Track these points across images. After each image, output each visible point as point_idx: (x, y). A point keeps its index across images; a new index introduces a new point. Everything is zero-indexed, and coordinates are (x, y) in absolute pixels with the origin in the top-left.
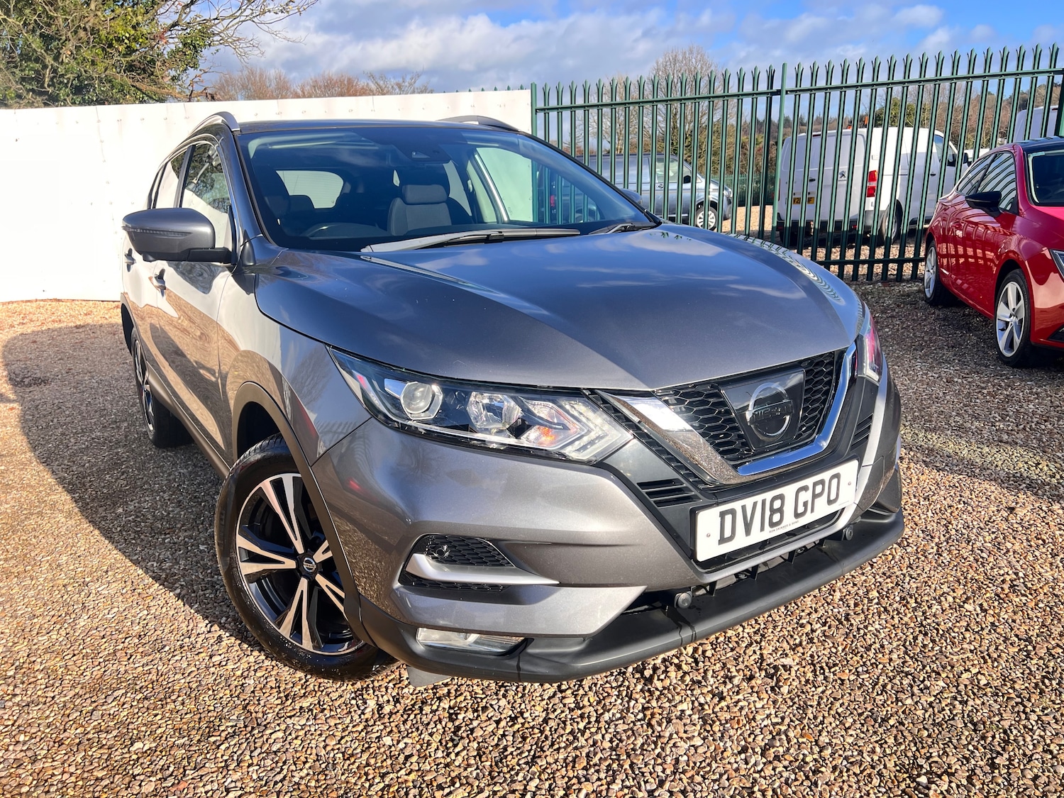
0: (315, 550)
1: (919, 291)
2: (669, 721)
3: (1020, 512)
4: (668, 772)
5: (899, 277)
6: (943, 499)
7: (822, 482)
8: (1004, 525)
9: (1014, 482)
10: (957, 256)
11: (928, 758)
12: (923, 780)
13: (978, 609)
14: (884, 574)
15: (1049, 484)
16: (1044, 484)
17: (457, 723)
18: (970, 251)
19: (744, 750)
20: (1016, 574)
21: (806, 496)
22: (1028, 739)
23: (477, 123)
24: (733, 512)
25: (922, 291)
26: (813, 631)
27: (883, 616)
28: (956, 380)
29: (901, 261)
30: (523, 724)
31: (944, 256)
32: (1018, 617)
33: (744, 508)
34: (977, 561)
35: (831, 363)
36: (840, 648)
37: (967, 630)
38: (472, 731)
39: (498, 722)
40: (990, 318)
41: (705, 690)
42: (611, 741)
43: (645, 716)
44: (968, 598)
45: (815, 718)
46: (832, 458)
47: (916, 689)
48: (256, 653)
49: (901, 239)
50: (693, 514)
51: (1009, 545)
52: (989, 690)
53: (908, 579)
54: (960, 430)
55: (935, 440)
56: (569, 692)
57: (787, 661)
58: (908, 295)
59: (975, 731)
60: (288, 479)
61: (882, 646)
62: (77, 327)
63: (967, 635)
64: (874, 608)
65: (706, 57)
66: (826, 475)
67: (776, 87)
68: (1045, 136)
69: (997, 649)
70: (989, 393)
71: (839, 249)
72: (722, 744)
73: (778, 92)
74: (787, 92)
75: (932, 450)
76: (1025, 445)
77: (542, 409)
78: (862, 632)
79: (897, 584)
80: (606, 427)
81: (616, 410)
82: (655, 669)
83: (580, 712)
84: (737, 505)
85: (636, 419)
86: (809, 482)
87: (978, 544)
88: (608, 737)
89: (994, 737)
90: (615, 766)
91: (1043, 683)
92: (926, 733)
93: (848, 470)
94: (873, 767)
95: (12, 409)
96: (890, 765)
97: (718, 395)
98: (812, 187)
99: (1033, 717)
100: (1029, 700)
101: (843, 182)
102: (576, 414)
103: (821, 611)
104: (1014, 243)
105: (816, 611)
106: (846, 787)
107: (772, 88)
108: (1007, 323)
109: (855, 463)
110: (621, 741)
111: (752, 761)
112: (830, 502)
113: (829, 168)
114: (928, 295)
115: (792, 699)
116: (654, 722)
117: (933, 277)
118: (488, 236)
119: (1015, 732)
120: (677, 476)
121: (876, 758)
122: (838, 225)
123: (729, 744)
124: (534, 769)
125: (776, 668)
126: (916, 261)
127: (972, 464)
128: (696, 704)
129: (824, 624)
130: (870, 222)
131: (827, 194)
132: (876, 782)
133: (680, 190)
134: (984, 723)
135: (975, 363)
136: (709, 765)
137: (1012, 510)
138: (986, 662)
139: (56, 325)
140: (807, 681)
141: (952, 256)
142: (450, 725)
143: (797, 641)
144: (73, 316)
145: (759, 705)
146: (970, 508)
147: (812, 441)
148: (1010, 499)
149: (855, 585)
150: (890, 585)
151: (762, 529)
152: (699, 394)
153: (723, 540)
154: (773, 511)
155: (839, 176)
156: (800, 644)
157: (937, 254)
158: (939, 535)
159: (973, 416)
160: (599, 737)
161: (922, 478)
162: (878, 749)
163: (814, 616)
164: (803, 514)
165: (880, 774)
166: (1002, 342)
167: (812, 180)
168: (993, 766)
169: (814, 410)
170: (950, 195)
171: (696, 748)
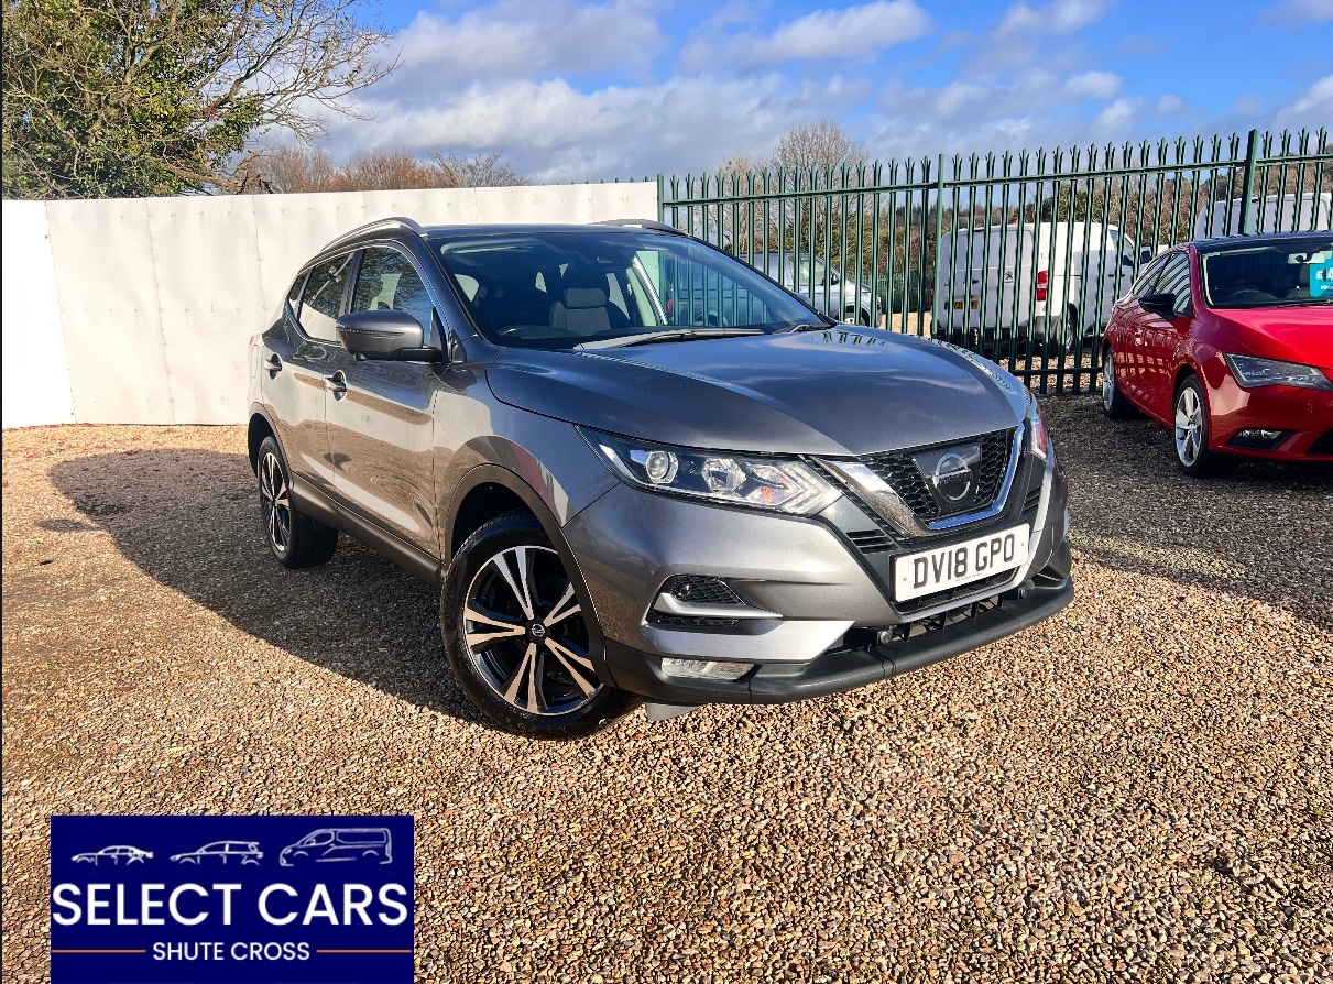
0: (545, 615)
1: (1099, 404)
2: (871, 757)
3: (1189, 601)
4: (875, 789)
5: (1076, 390)
6: (1116, 592)
7: (998, 540)
8: (1174, 611)
9: (1186, 577)
10: (1137, 365)
11: (1097, 775)
12: (1093, 787)
13: (1145, 674)
14: (1060, 652)
15: (1219, 578)
16: (1215, 577)
17: (681, 765)
18: (1150, 360)
19: (940, 773)
20: (1182, 648)
21: (985, 552)
22: (1184, 759)
23: (640, 226)
24: (924, 560)
25: (1101, 404)
26: (994, 694)
27: (1059, 682)
28: (1134, 490)
29: (1077, 372)
30: (740, 764)
31: (1121, 366)
32: (1182, 680)
33: (934, 557)
34: (1146, 639)
35: (1003, 440)
36: (1020, 706)
37: (1134, 689)
38: (696, 769)
39: (718, 764)
40: (1170, 428)
41: (901, 736)
42: (822, 771)
43: (849, 755)
44: (1136, 668)
45: (1000, 752)
46: (1006, 520)
47: (1087, 731)
48: (474, 725)
49: (1077, 349)
50: (892, 561)
51: (1177, 626)
52: (1151, 728)
53: (1082, 654)
54: (1137, 536)
55: (1111, 544)
56: (778, 742)
57: (972, 716)
58: (1086, 409)
59: (1138, 756)
60: (521, 551)
61: (1058, 703)
62: (128, 453)
63: (1134, 693)
64: (1050, 676)
65: (841, 135)
66: (1002, 535)
67: (933, 179)
68: (1228, 234)
69: (1160, 702)
70: (1168, 501)
71: (1007, 361)
72: (920, 771)
73: (935, 186)
74: (945, 184)
75: (1108, 552)
76: (1200, 546)
77: (765, 472)
78: (1039, 694)
79: (1072, 659)
80: (820, 486)
81: (827, 473)
82: (853, 723)
83: (790, 754)
84: (928, 554)
85: (844, 481)
86: (988, 539)
87: (1149, 627)
88: (818, 769)
89: (1154, 759)
90: (828, 787)
91: (1200, 724)
92: (1095, 760)
93: (1021, 531)
94: (1050, 781)
95: (101, 536)
96: (1065, 779)
97: (910, 462)
98: (976, 289)
99: (1189, 746)
100: (1186, 735)
101: (1009, 285)
102: (794, 476)
103: (1002, 680)
104: (1189, 348)
105: (997, 680)
106: (1027, 793)
107: (928, 181)
108: (1186, 431)
109: (1026, 527)
110: (830, 771)
111: (947, 780)
112: (1006, 560)
113: (993, 268)
114: (1107, 408)
115: (979, 741)
116: (858, 758)
117: (1112, 388)
118: (683, 335)
119: (1172, 755)
120: (878, 528)
121: (1052, 775)
122: (1006, 332)
123: (926, 770)
124: (757, 791)
125: (962, 720)
126: (1094, 372)
127: (1148, 563)
128: (894, 746)
129: (1005, 689)
130: (1042, 330)
131: (992, 298)
132: (1053, 790)
133: (826, 294)
134: (1146, 751)
135: (1155, 475)
136: (911, 784)
137: (1182, 599)
138: (1150, 711)
139: (103, 452)
140: (991, 729)
141: (1132, 365)
142: (674, 767)
143: (981, 702)
144: (120, 442)
145: (950, 745)
146: (1142, 599)
147: (990, 505)
148: (1180, 590)
149: (1032, 660)
150: (1066, 660)
151: (949, 578)
152: (894, 461)
153: (917, 585)
154: (958, 563)
155: (1006, 277)
156: (984, 703)
157: (1115, 364)
158: (1112, 620)
159: (1149, 522)
160: (810, 769)
161: (1096, 576)
162: (1054, 770)
163: (996, 684)
164: (983, 568)
165: (1056, 785)
166: (1181, 452)
167: (975, 282)
168: (1152, 777)
169: (990, 479)
170: (1125, 299)
171: (897, 775)
